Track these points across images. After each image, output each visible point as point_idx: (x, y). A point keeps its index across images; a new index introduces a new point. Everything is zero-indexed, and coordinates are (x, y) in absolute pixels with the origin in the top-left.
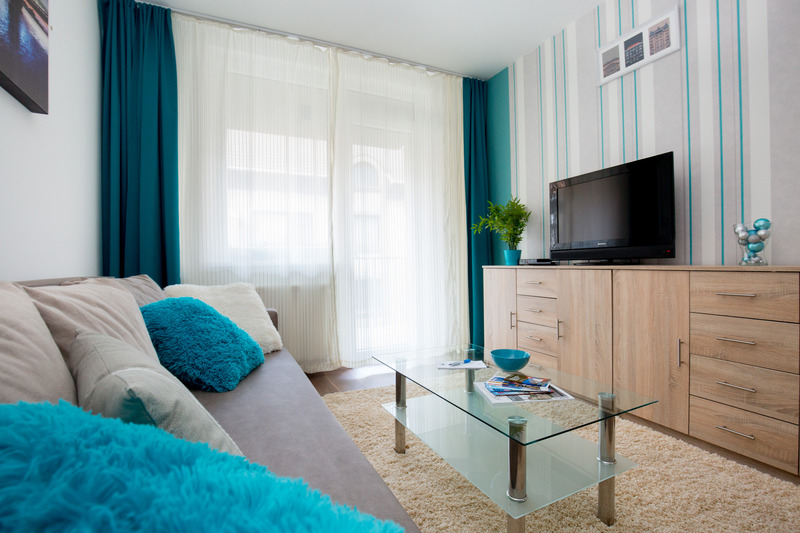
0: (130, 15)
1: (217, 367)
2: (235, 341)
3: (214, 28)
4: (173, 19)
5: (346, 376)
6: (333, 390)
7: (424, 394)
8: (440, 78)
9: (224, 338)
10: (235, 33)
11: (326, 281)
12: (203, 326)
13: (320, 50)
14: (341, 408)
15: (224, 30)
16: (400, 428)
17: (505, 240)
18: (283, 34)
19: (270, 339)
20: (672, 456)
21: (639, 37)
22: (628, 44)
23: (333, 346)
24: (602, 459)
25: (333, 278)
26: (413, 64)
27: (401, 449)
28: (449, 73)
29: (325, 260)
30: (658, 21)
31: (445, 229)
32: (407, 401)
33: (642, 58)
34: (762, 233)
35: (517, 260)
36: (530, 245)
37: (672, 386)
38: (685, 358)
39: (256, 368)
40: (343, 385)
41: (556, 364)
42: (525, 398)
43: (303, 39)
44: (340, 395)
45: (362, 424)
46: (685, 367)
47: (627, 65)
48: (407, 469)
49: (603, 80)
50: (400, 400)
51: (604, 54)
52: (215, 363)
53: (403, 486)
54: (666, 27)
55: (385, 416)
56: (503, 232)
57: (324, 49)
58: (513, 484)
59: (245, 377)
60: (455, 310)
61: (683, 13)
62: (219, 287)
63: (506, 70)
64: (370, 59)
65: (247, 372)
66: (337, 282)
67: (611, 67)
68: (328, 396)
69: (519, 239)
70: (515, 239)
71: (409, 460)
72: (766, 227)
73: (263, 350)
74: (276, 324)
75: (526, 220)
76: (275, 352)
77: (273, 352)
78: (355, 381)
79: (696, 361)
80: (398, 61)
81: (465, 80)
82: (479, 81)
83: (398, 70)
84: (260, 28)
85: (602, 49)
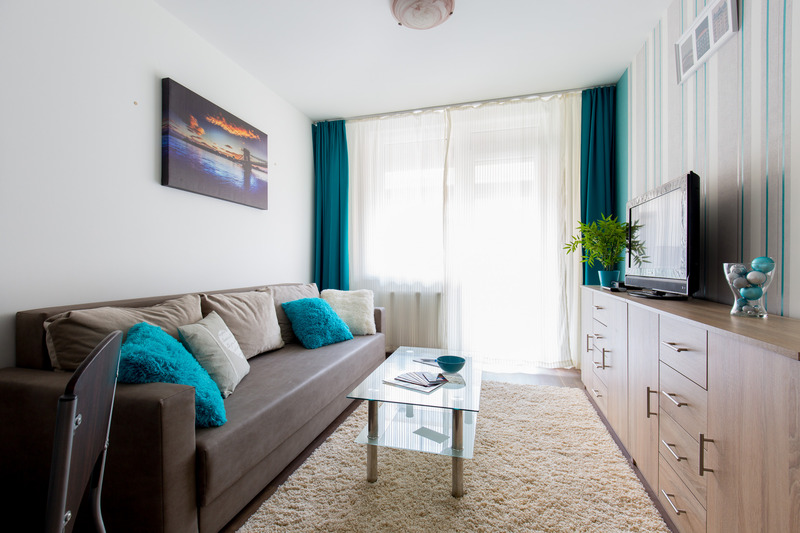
2: (326, 324)
4: (346, 125)
8: (558, 99)
10: (381, 121)
15: (374, 122)
18: (410, 111)
19: (366, 327)
21: (706, 24)
22: (699, 30)
33: (709, 47)
38: (657, 409)
39: (341, 341)
46: (656, 420)
47: (698, 57)
49: (684, 77)
51: (683, 46)
54: (725, 6)
57: (442, 111)
63: (626, 72)
64: (480, 107)
65: (330, 342)
67: (688, 61)
76: (369, 335)
77: (367, 335)
80: (507, 99)
81: (584, 93)
82: (602, 89)
83: (509, 106)
84: (396, 113)
85: (681, 41)
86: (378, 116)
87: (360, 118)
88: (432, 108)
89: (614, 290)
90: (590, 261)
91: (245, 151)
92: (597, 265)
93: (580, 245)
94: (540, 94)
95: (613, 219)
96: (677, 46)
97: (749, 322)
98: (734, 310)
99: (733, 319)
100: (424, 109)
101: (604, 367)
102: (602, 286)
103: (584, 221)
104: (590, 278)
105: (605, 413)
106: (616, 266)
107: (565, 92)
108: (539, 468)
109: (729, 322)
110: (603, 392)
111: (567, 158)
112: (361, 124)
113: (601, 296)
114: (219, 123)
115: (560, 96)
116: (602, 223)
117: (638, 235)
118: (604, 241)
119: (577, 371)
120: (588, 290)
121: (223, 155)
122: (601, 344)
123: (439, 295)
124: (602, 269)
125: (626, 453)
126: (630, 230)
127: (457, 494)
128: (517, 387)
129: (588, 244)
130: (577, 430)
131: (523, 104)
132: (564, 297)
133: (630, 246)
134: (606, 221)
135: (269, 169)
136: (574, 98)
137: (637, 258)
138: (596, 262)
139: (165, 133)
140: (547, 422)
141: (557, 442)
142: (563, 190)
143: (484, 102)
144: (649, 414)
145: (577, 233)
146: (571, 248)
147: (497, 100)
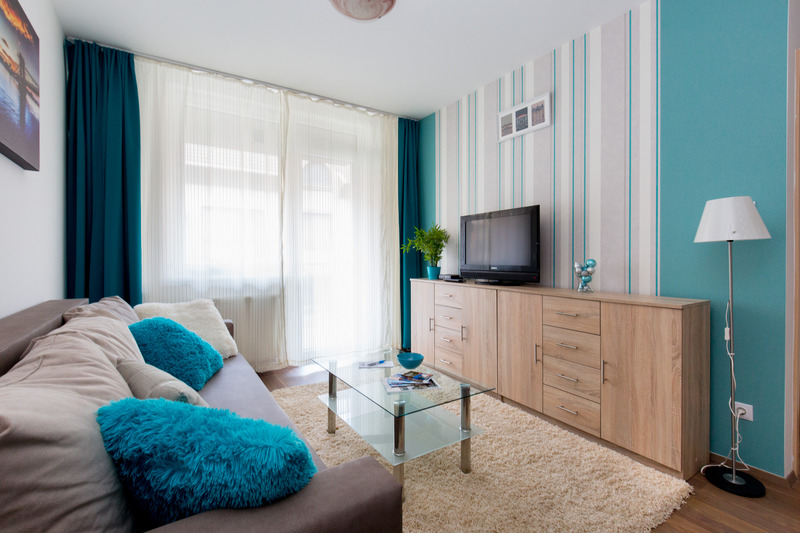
0: (95, 58)
1: (188, 373)
2: (201, 352)
3: (174, 71)
4: (135, 61)
5: (292, 374)
6: (280, 386)
7: (345, 388)
8: (380, 118)
9: (193, 350)
10: (194, 75)
11: (276, 292)
12: (175, 341)
13: (272, 92)
14: (287, 401)
15: (183, 73)
16: (331, 415)
17: (427, 258)
18: (239, 78)
19: (228, 347)
20: (527, 428)
21: (525, 111)
22: (519, 113)
23: (282, 348)
24: (463, 429)
25: (283, 290)
26: (355, 106)
27: (332, 430)
28: (387, 114)
29: (275, 275)
30: (537, 101)
31: (382, 246)
32: (337, 393)
33: (527, 127)
34: (589, 269)
35: (437, 276)
36: (448, 263)
37: (533, 378)
38: (540, 357)
39: (217, 373)
40: (289, 382)
41: (461, 361)
42: (410, 388)
43: (256, 82)
44: (286, 390)
45: (303, 413)
46: (540, 364)
47: (517, 130)
48: (334, 444)
49: (502, 139)
50: (332, 393)
51: (503, 118)
52: (187, 370)
53: (331, 455)
54: (543, 106)
55: (321, 406)
56: (427, 252)
57: (276, 91)
58: (396, 446)
59: (209, 380)
60: (389, 314)
61: (553, 97)
62: (181, 304)
63: (433, 115)
64: (318, 101)
65: (211, 375)
66: (286, 293)
67: (507, 129)
68: (275, 391)
69: (440, 258)
70: (436, 257)
71: (337, 438)
72: (593, 266)
73: (222, 357)
74: (232, 334)
75: (446, 242)
76: (232, 357)
77: (230, 357)
78: (301, 378)
79: (547, 360)
80: (342, 103)
81: (400, 120)
82: (412, 121)
83: (342, 110)
84: (217, 72)
85: (501, 114)
86: (190, 67)
87: (159, 60)
88: (267, 84)
91: (22, 59)
94: (367, 108)
101: (462, 340)
115: (382, 115)
131: (355, 112)
136: (393, 121)
143: (322, 98)
144: (536, 360)
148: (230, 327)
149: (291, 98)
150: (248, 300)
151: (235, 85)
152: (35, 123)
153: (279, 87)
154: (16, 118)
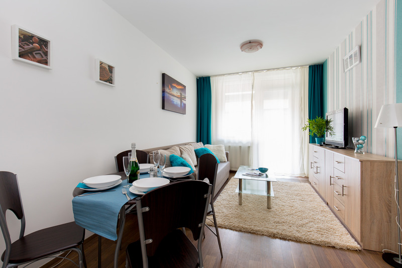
4: (210, 78)
21: (352, 56)
30: (355, 50)
33: (353, 64)
38: (333, 183)
46: (333, 186)
49: (346, 71)
57: (250, 73)
61: (361, 47)
63: (327, 60)
67: (347, 66)
81: (310, 67)
82: (317, 65)
83: (278, 71)
85: (345, 58)
86: (224, 75)
87: (216, 76)
88: (246, 72)
89: (321, 145)
90: (312, 134)
91: (181, 94)
92: (315, 136)
93: (308, 128)
94: (292, 67)
95: (321, 118)
96: (343, 59)
97: (359, 155)
98: (355, 151)
99: (355, 154)
100: (243, 72)
101: (317, 173)
102: (317, 144)
103: (310, 118)
104: (312, 140)
105: (318, 190)
106: (323, 136)
107: (302, 66)
108: (294, 203)
109: (354, 155)
110: (317, 183)
111: (303, 92)
112: (216, 78)
113: (316, 147)
114: (175, 85)
115: (299, 67)
116: (317, 120)
117: (331, 124)
118: (318, 126)
119: (307, 178)
120: (311, 145)
121: (176, 97)
122: (316, 165)
123: (249, 147)
124: (317, 137)
125: (324, 201)
126: (327, 122)
127: (269, 208)
128: (283, 182)
129: (311, 128)
130: (307, 195)
131: (284, 71)
132: (301, 148)
133: (327, 129)
134: (318, 119)
135: (186, 99)
136: (305, 69)
137: (330, 133)
138: (314, 134)
139: (163, 92)
140: (296, 192)
141: (300, 198)
142: (301, 105)
143: (268, 70)
144: (331, 184)
145: (307, 123)
146: (305, 129)
147: (274, 69)
148: (227, 154)
149: (256, 74)
150: (240, 147)
151: (237, 76)
152: (185, 105)
153: (251, 71)
154: (179, 106)
